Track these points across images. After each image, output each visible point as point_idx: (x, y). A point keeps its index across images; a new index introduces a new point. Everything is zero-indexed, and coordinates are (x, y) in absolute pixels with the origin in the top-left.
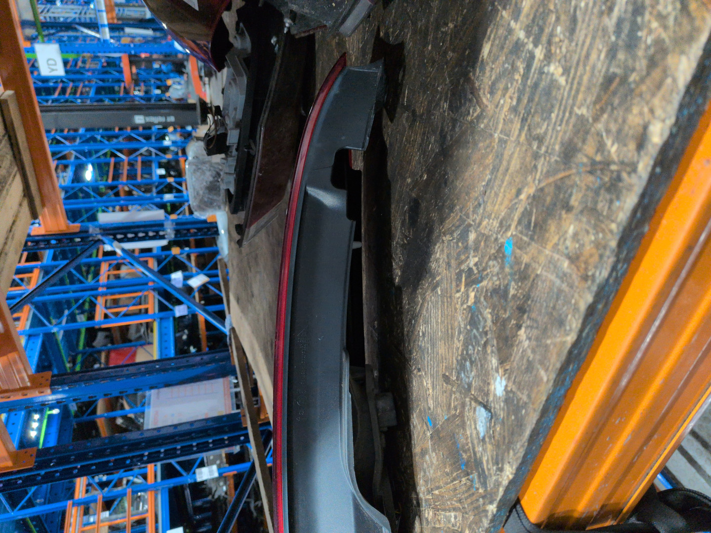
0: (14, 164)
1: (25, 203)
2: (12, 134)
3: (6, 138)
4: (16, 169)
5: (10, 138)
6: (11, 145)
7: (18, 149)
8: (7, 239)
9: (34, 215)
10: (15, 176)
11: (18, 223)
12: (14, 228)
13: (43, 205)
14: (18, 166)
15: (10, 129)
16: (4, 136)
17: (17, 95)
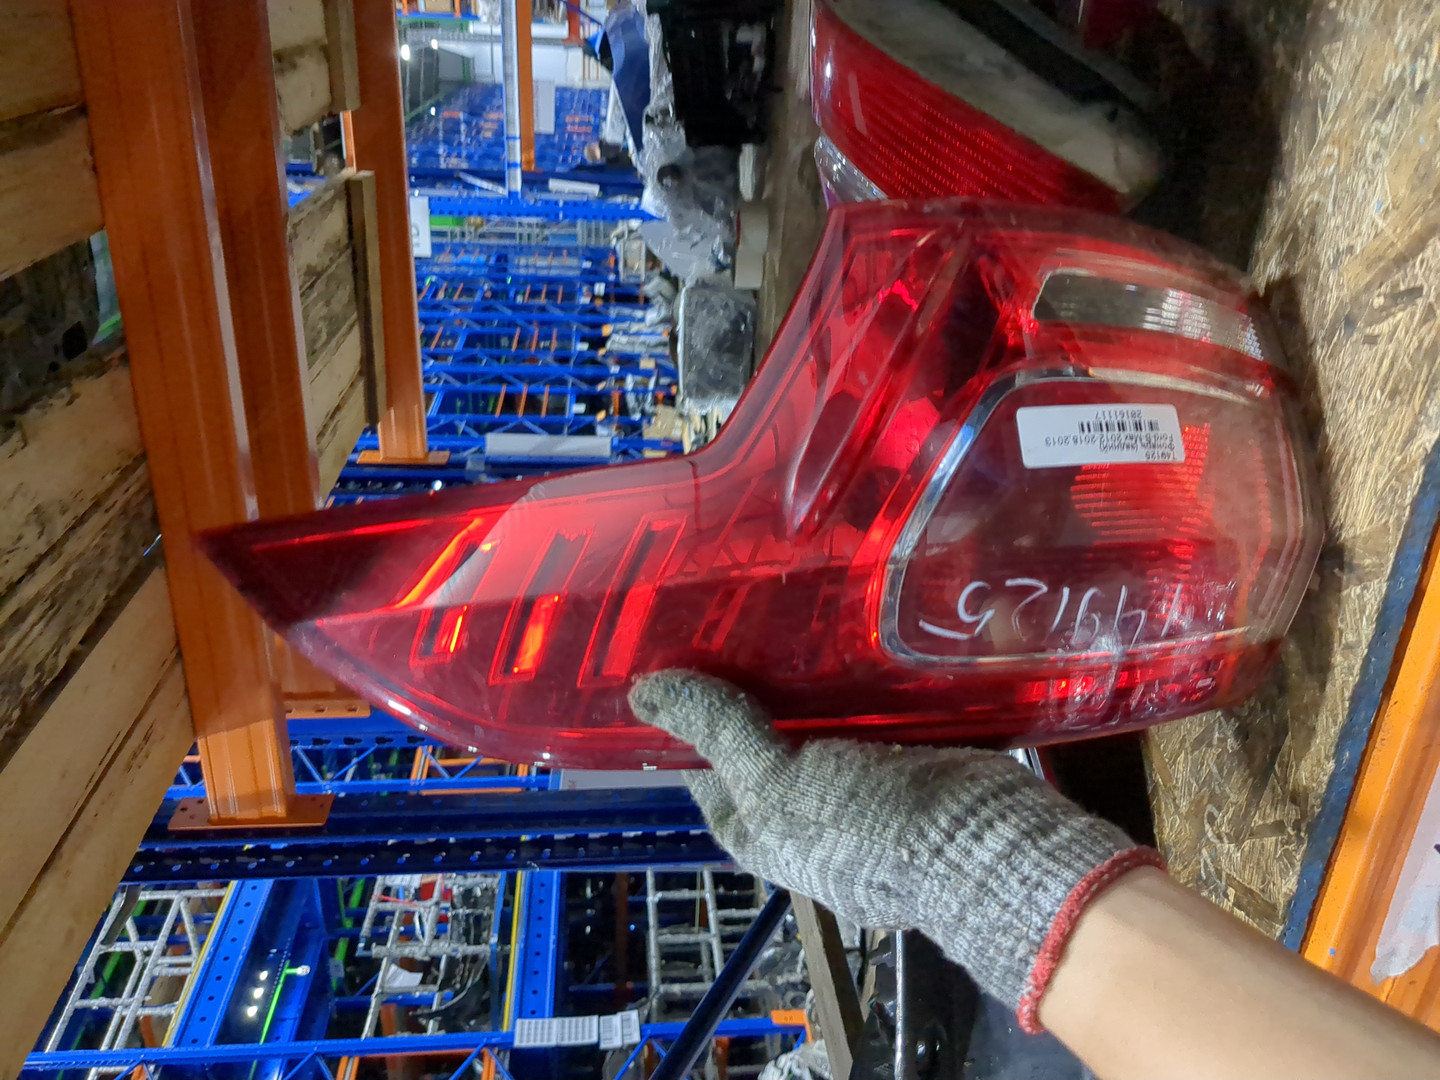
0: (354, 305)
1: (361, 386)
2: (359, 251)
3: (349, 251)
4: (355, 316)
5: (354, 255)
6: (355, 270)
7: (366, 280)
8: (325, 426)
9: (372, 416)
10: (352, 326)
11: (343, 412)
12: (337, 417)
13: (389, 404)
14: (358, 309)
15: (357, 235)
16: (347, 247)
17: (379, 179)
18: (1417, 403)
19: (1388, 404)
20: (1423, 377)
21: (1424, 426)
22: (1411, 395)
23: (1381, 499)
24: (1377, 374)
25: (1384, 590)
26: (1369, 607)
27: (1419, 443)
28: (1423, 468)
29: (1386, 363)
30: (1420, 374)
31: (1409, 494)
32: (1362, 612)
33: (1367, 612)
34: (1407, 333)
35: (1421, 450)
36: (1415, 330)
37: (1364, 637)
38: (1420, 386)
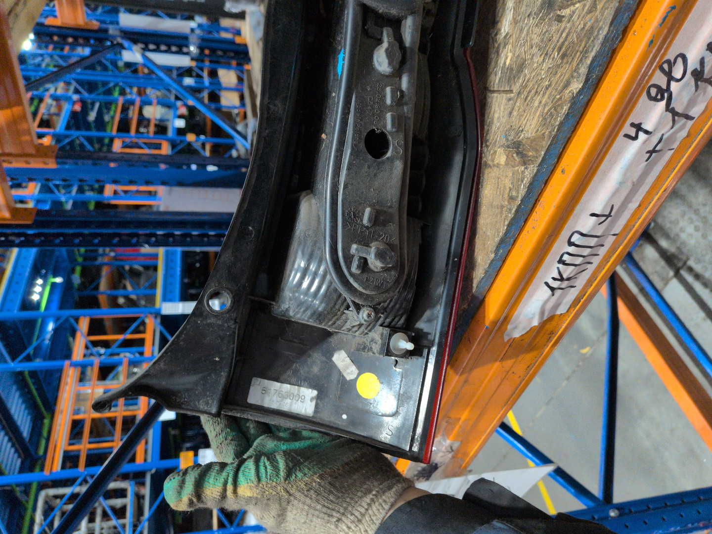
18: (575, 64)
19: (560, 61)
20: (581, 49)
21: (575, 80)
22: (573, 59)
23: (545, 119)
24: (558, 41)
25: (535, 171)
26: (526, 179)
27: (570, 89)
28: (569, 105)
29: (564, 35)
30: (580, 46)
31: (559, 118)
32: (522, 181)
33: (524, 182)
34: (578, 18)
35: (571, 94)
36: (583, 17)
37: (520, 195)
38: (578, 54)
